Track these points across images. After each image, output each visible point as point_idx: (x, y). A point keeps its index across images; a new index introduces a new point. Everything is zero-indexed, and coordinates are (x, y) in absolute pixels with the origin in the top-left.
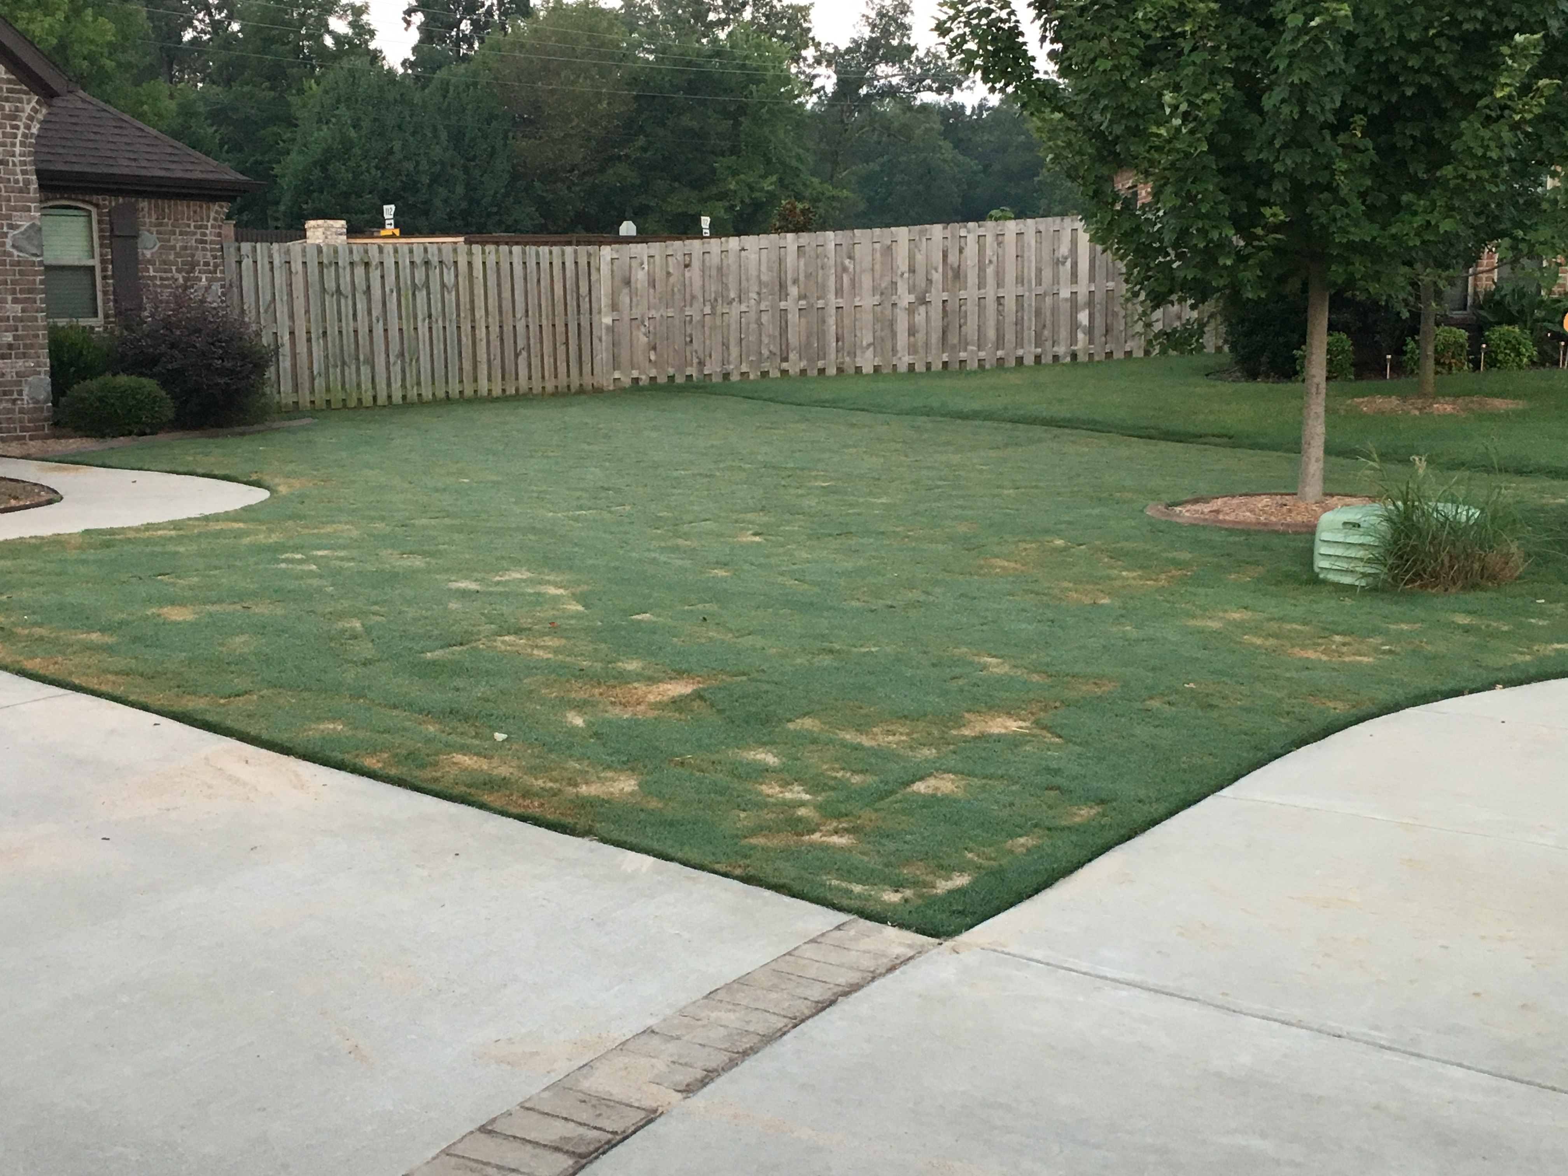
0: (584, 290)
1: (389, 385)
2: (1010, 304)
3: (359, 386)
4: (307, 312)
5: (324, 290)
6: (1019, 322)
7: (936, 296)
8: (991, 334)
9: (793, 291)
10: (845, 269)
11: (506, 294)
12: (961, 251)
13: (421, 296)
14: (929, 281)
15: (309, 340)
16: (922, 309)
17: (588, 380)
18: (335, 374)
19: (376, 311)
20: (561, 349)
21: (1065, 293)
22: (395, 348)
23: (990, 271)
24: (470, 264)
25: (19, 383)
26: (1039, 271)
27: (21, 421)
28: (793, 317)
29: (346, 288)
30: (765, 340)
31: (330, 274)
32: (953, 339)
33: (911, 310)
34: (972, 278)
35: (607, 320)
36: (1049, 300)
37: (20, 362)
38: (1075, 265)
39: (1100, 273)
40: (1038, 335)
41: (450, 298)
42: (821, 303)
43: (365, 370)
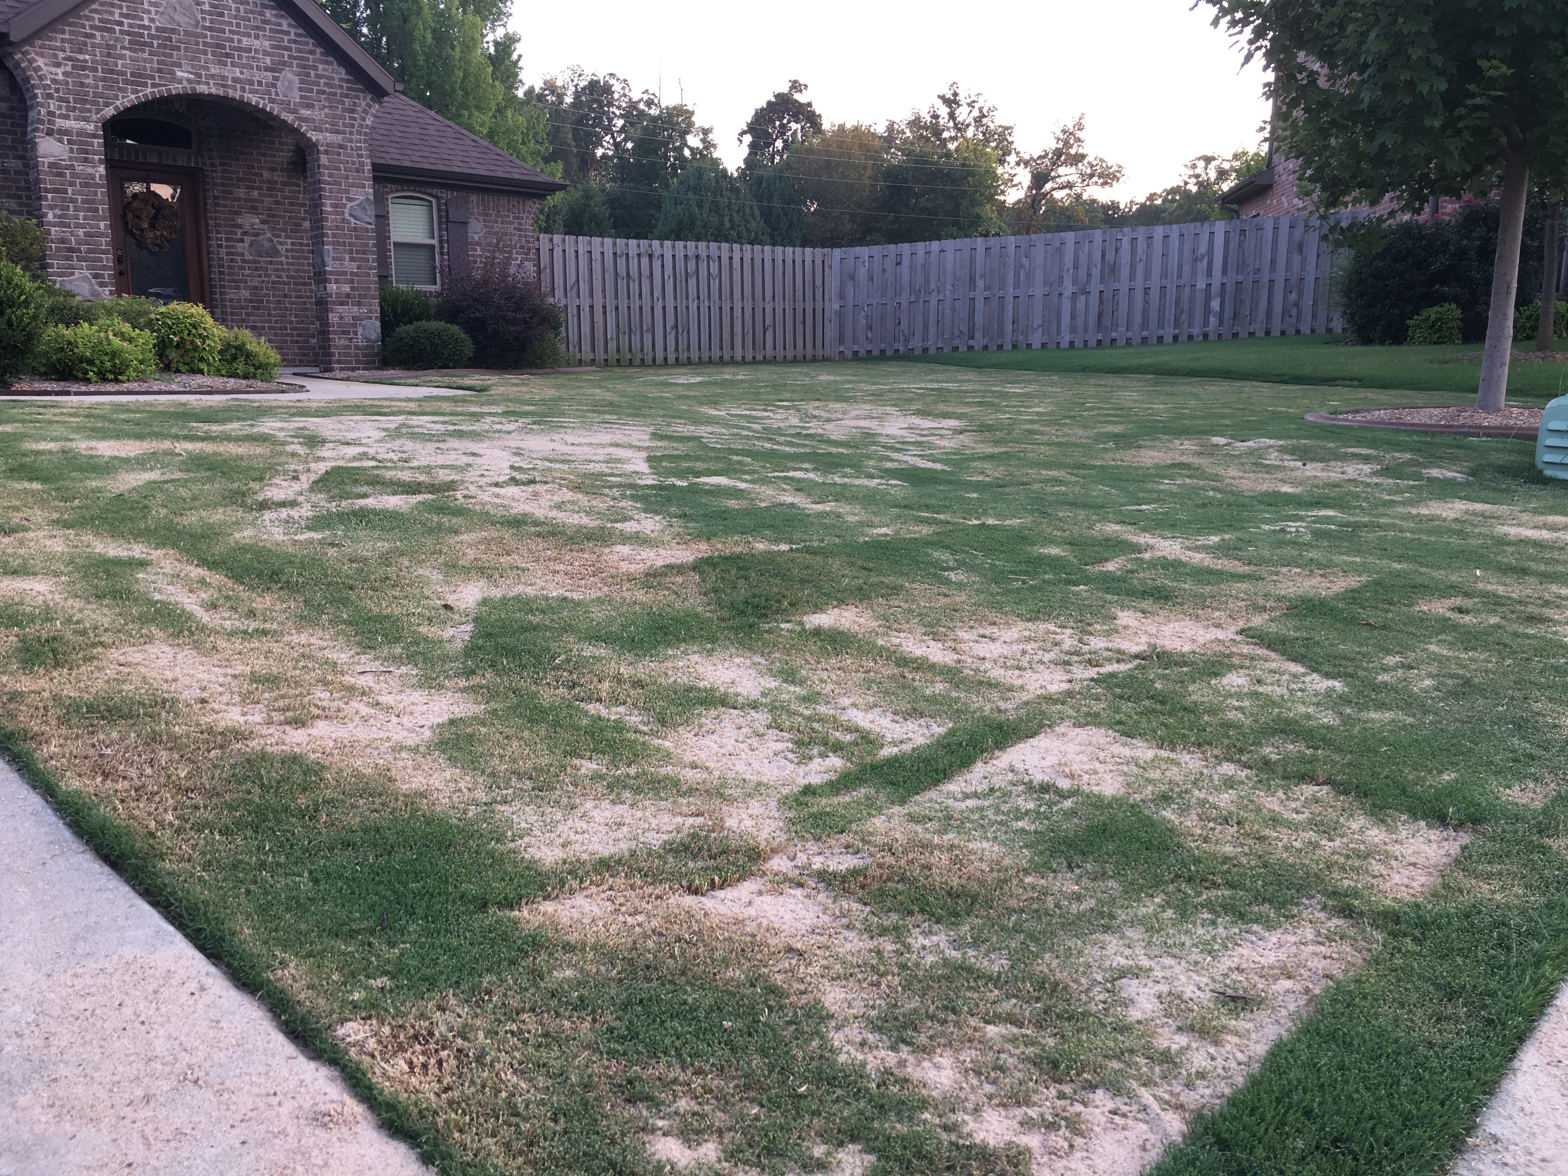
0: (819, 282)
1: (665, 349)
2: (1155, 293)
3: (642, 349)
4: (604, 291)
5: (616, 274)
6: (1161, 309)
7: (1095, 287)
8: (1138, 319)
9: (980, 283)
10: (1022, 266)
11: (758, 283)
12: (1117, 250)
13: (692, 282)
14: (1089, 275)
15: (605, 312)
16: (1083, 297)
17: (820, 352)
18: (624, 339)
19: (657, 293)
20: (800, 328)
21: (1201, 285)
22: (670, 322)
23: (1140, 268)
24: (731, 258)
25: (355, 325)
26: (1180, 266)
27: (357, 355)
28: (979, 304)
29: (634, 273)
30: (957, 322)
31: (622, 263)
32: (1107, 322)
33: (1074, 297)
34: (1125, 272)
35: (836, 306)
36: (1187, 290)
37: (356, 309)
38: (1210, 262)
39: (1232, 270)
40: (1177, 319)
41: (715, 285)
42: (1001, 293)
43: (648, 338)
